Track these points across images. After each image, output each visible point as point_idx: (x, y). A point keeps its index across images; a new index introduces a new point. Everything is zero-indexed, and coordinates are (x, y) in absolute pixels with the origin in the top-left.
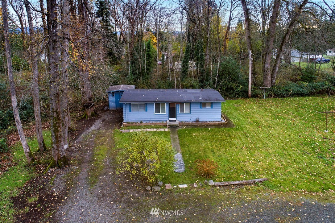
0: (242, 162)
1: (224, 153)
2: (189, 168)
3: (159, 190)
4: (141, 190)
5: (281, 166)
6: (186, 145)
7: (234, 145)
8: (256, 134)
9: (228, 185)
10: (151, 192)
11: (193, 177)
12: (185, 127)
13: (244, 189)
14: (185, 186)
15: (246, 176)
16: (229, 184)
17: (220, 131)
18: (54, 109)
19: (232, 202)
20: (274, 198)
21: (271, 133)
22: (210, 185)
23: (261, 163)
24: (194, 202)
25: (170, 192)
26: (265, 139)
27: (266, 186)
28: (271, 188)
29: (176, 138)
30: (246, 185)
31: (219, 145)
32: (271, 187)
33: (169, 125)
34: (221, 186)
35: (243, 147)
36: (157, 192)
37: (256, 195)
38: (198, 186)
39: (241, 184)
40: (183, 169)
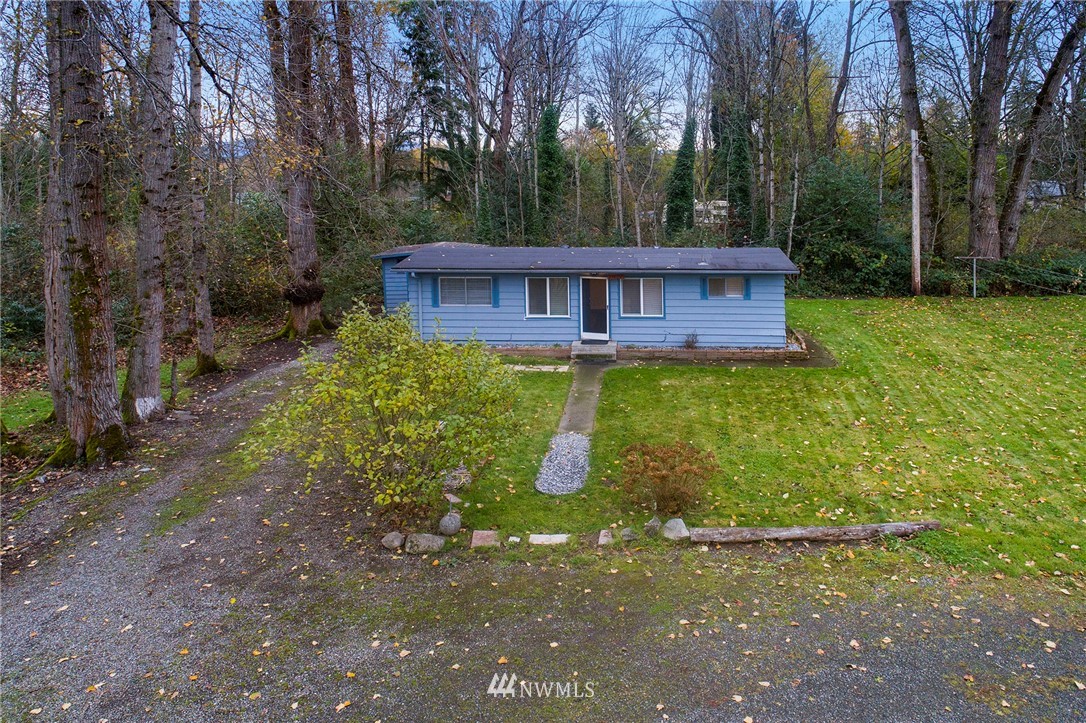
0: (837, 467)
1: (769, 440)
2: (601, 483)
3: (436, 549)
4: (360, 545)
5: (1011, 485)
6: (622, 410)
7: (820, 415)
8: (918, 387)
9: (749, 543)
10: (400, 555)
11: (604, 511)
12: (640, 365)
13: (824, 558)
14: (560, 539)
15: (845, 513)
16: (754, 538)
17: (772, 377)
18: (75, 241)
19: (750, 602)
20: (958, 597)
21: (982, 387)
22: (667, 540)
23: (924, 472)
24: (573, 596)
25: (482, 559)
26: (954, 401)
27: (928, 548)
28: (951, 559)
29: (592, 392)
30: (837, 543)
31: (757, 415)
32: (950, 553)
33: (579, 356)
34: (721, 543)
35: (857, 423)
36: (425, 557)
37: (872, 583)
38: (611, 541)
39: (814, 541)
40: (577, 485)
